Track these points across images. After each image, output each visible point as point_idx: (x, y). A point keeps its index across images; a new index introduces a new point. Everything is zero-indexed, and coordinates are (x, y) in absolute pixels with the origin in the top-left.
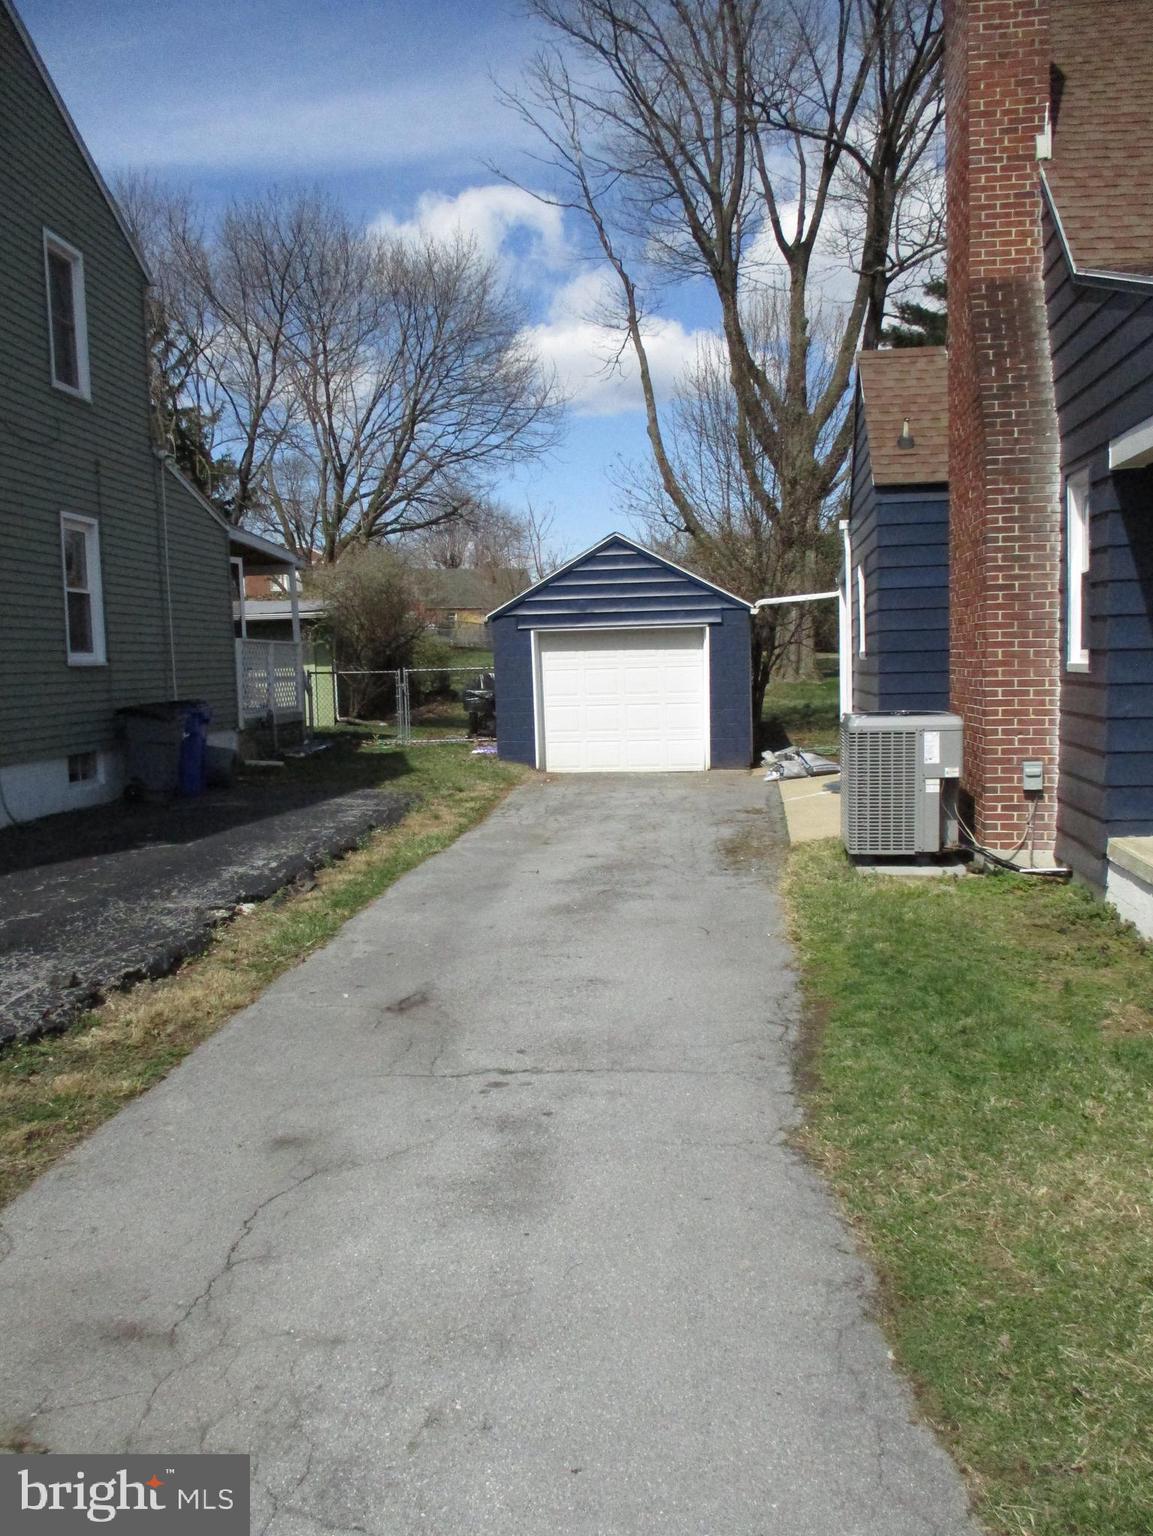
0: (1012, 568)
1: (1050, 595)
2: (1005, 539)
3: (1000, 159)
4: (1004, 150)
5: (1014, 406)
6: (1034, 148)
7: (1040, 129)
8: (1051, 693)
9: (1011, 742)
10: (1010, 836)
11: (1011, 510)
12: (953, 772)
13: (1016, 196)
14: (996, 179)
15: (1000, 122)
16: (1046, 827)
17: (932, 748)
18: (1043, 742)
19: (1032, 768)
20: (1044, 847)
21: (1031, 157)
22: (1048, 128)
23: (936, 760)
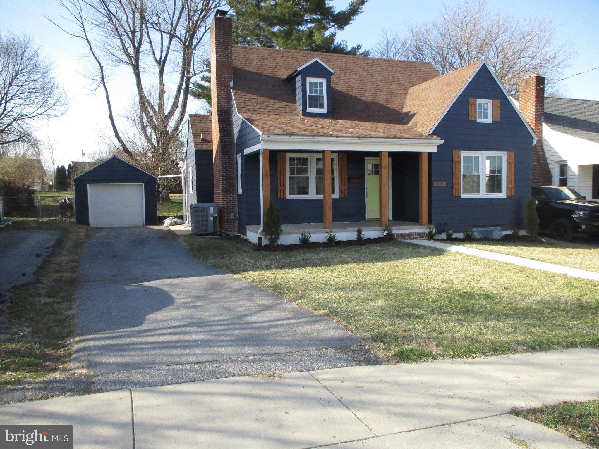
0: (227, 172)
1: (234, 178)
2: (225, 166)
3: (223, 86)
4: (223, 84)
5: (227, 139)
6: (230, 84)
7: (231, 81)
8: (236, 198)
9: (228, 209)
10: (228, 229)
11: (226, 160)
12: (216, 215)
13: (226, 94)
14: (222, 90)
15: (223, 78)
16: (236, 226)
17: (211, 210)
18: (234, 208)
19: (232, 214)
20: (235, 231)
21: (230, 86)
22: (232, 81)
23: (212, 213)
